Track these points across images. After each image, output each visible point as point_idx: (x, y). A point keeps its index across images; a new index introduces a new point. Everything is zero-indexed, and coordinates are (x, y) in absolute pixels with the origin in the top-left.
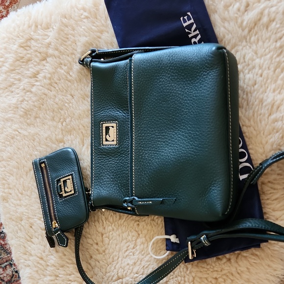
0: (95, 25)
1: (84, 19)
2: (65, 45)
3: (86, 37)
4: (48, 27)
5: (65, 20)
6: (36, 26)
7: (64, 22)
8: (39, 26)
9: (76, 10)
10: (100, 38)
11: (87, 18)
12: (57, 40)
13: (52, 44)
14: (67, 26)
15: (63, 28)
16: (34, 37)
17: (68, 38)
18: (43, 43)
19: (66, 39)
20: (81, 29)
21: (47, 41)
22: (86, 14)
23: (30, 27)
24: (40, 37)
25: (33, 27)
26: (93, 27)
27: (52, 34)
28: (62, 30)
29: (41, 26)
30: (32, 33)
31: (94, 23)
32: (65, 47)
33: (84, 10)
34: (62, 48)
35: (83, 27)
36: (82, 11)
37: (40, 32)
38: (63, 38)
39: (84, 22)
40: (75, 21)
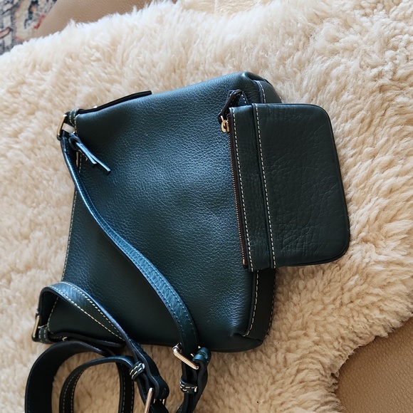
0: (106, 71)
1: (94, 61)
2: (63, 96)
3: (90, 86)
4: (47, 69)
5: (69, 61)
6: (34, 66)
7: (68, 63)
8: (37, 66)
9: (87, 48)
10: (109, 91)
11: (98, 60)
12: (54, 87)
13: (47, 92)
14: (70, 69)
15: (64, 71)
16: (27, 81)
17: (67, 87)
18: (37, 89)
19: (65, 88)
20: (87, 76)
21: (42, 88)
22: (98, 55)
23: (26, 66)
24: (33, 81)
25: (30, 68)
26: (103, 74)
27: (49, 77)
28: (62, 74)
29: (40, 65)
30: (27, 75)
31: (106, 68)
32: (62, 98)
33: (97, 49)
34: (57, 99)
35: (90, 73)
36: (94, 50)
37: (37, 73)
38: (60, 85)
39: (92, 66)
40: (83, 63)
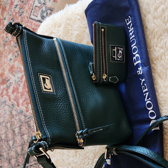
0: (83, 24)
1: (78, 20)
2: (67, 36)
3: (78, 31)
4: (60, 26)
5: (68, 22)
6: (55, 25)
7: (67, 22)
8: (56, 25)
9: (74, 15)
10: (85, 32)
11: (79, 19)
12: (63, 33)
13: (61, 35)
14: (68, 25)
15: (66, 26)
16: (53, 32)
17: (69, 32)
18: (57, 35)
19: (68, 33)
20: (76, 27)
21: (59, 34)
22: (79, 17)
23: (52, 26)
24: (56, 32)
25: (53, 26)
26: (82, 25)
27: (61, 29)
28: (66, 27)
29: (57, 25)
30: (53, 29)
31: (82, 22)
32: (67, 37)
33: (78, 15)
34: (66, 38)
35: (76, 25)
36: (77, 16)
37: (56, 28)
38: (66, 32)
39: (77, 22)
40: (73, 22)
